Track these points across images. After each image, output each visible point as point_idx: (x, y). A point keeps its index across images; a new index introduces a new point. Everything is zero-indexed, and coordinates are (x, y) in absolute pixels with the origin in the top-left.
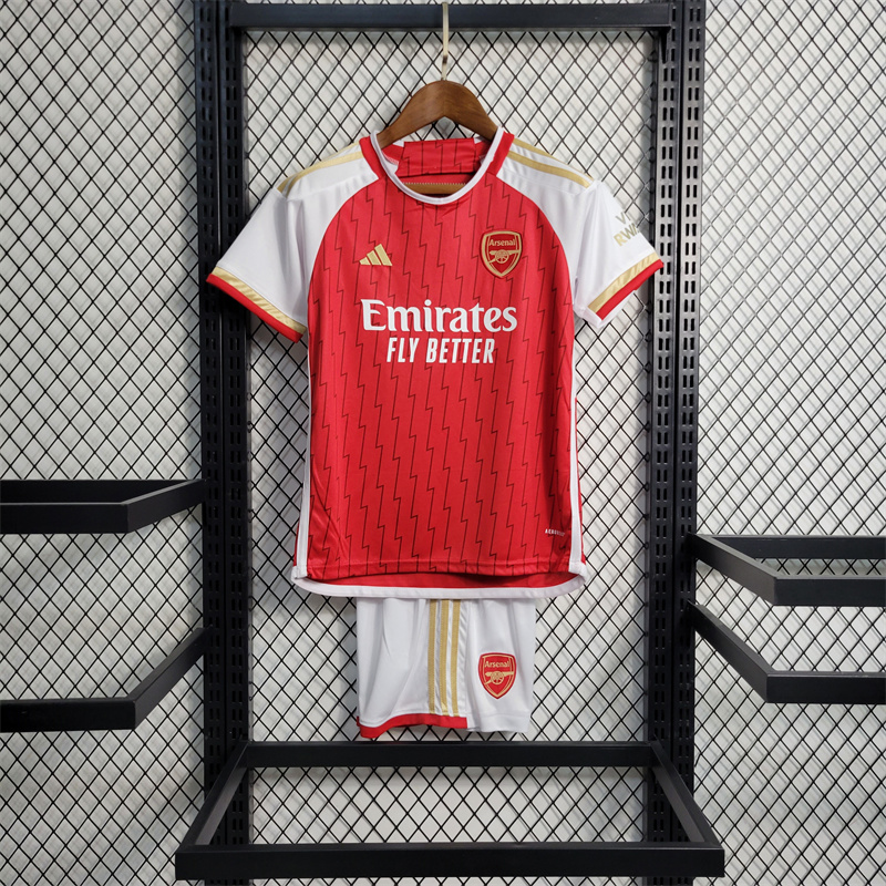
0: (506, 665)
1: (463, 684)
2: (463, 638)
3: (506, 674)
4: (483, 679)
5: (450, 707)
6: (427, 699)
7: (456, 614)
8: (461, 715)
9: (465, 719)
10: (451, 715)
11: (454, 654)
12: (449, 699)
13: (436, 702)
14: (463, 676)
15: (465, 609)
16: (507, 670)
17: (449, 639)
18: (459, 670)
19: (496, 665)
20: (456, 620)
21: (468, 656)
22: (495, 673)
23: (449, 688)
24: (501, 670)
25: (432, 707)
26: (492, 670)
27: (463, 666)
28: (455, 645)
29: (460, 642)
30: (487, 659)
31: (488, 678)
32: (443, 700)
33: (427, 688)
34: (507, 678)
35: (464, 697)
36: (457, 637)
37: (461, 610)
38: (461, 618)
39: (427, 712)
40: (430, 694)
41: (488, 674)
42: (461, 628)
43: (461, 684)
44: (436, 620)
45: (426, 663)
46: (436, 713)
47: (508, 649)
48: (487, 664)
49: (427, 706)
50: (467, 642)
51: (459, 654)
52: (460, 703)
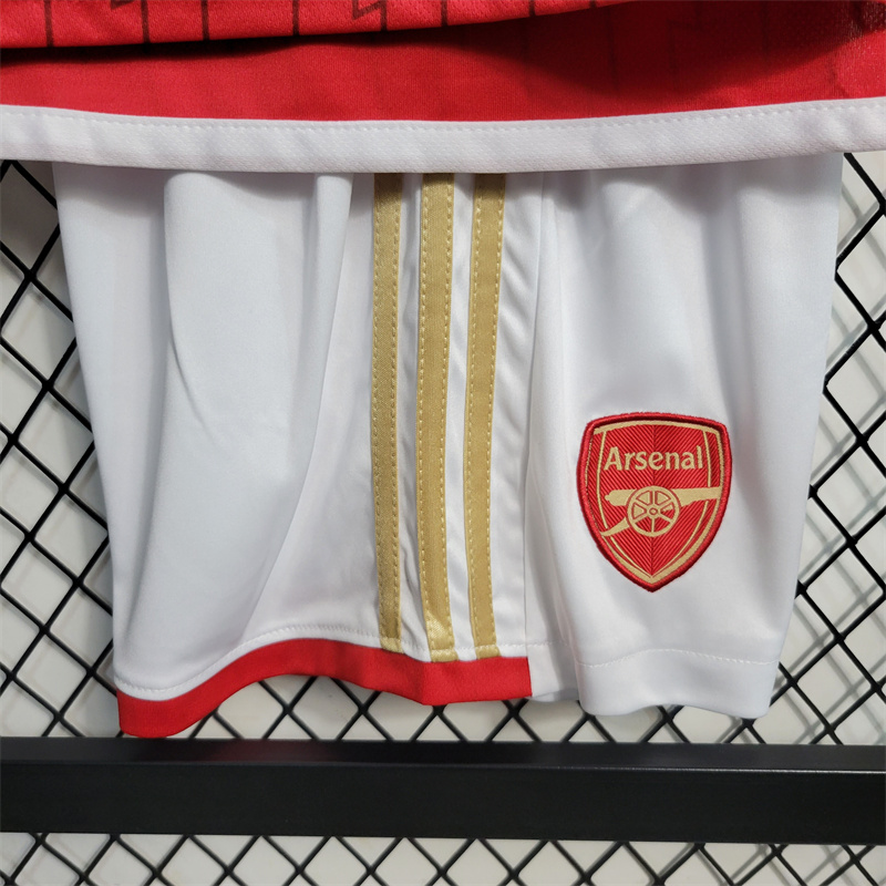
0: (689, 462)
1: (516, 535)
2: (513, 352)
3: (687, 496)
4: (596, 516)
5: (461, 626)
6: (372, 594)
7: (487, 250)
8: (507, 650)
9: (521, 665)
10: (467, 653)
11: (478, 418)
12: (457, 595)
13: (406, 608)
14: (514, 506)
15: (525, 225)
16: (695, 479)
17: (458, 357)
18: (497, 483)
19: (647, 462)
20: (486, 279)
21: (533, 426)
22: (644, 493)
23: (456, 550)
24: (669, 479)
25: (390, 624)
26: (632, 480)
27: (515, 466)
28: (482, 383)
29: (505, 371)
30: (613, 438)
31: (617, 514)
32: (431, 600)
33: (369, 551)
34: (691, 514)
35: (519, 582)
36: (491, 351)
37: (508, 233)
38: (506, 266)
39: (372, 640)
40: (382, 577)
41: (617, 497)
42: (505, 312)
43: (505, 535)
44: (401, 278)
45: (363, 456)
46: (406, 648)
47: (703, 398)
48: (615, 459)
49: (371, 617)
50: (534, 369)
51: (497, 418)
52: (502, 606)
